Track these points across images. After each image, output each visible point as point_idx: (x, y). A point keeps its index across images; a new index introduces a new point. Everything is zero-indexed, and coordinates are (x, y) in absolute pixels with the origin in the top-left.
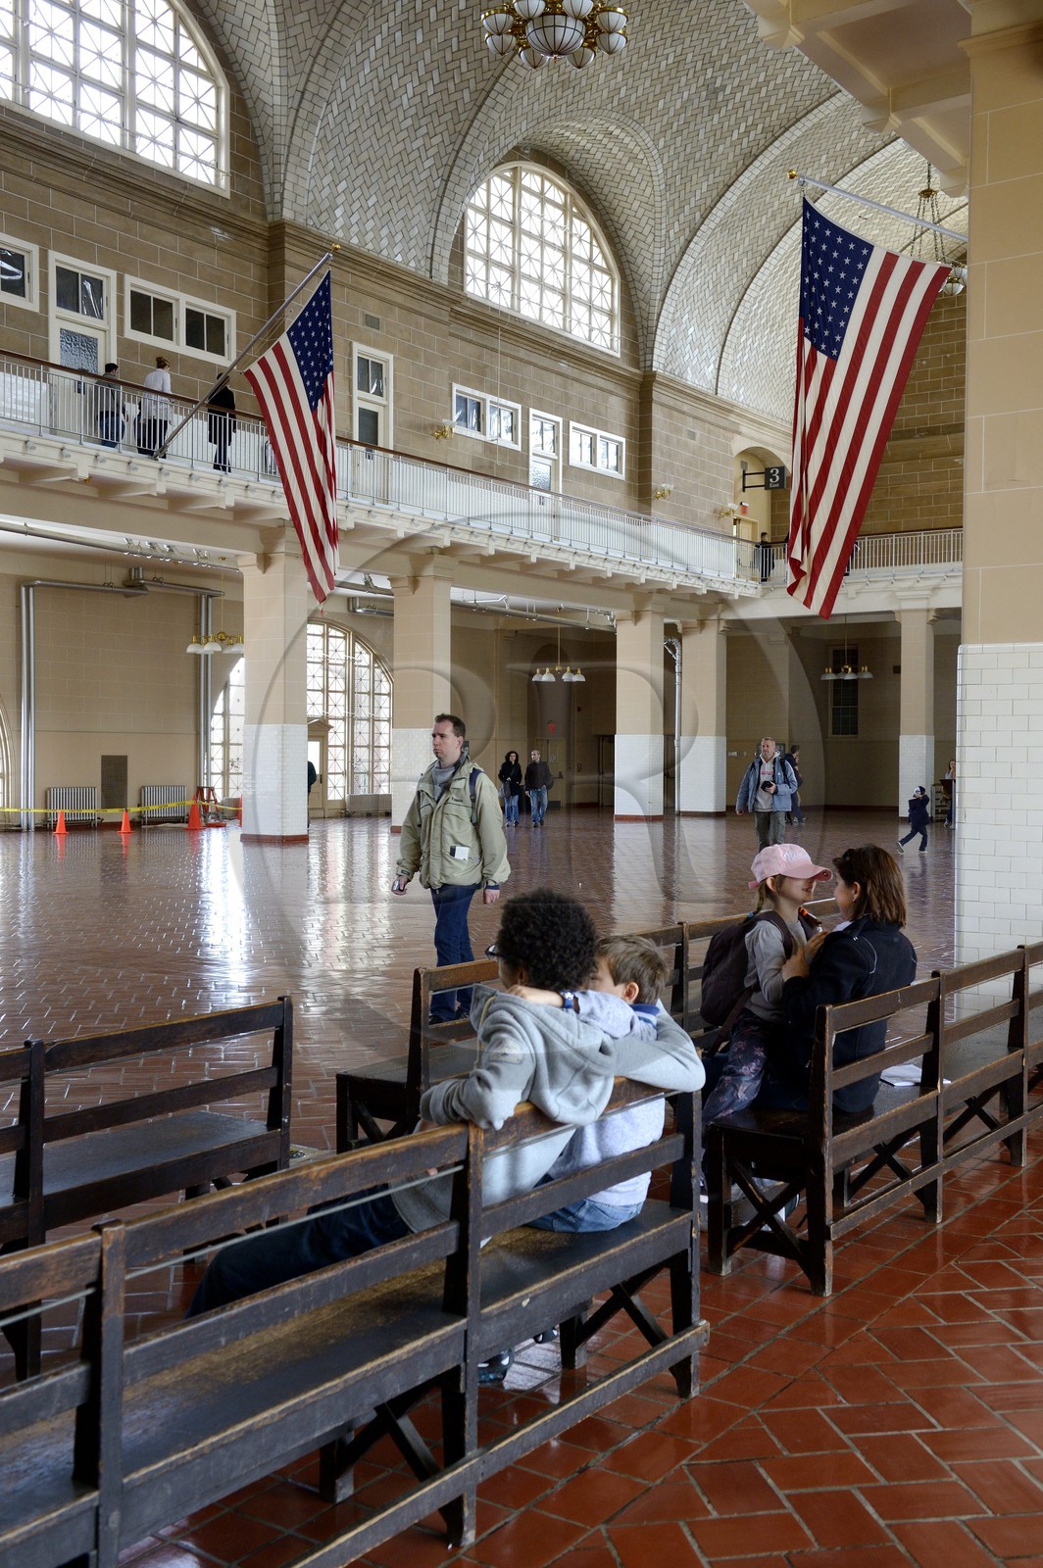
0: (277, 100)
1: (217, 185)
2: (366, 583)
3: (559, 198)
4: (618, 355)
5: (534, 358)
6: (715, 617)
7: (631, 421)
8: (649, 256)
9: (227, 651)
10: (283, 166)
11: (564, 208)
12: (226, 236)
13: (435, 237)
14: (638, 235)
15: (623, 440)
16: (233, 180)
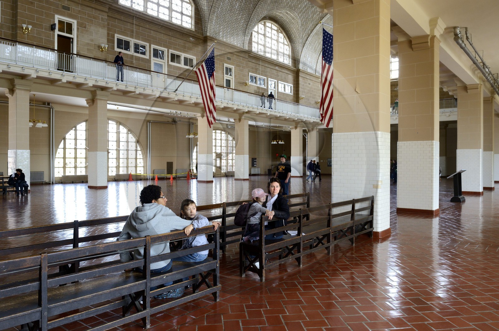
0: (206, 8)
1: (192, 28)
2: (228, 120)
3: (276, 28)
4: (291, 65)
5: (269, 66)
6: (316, 128)
7: (294, 81)
8: (298, 41)
9: (195, 137)
10: (207, 23)
11: (277, 31)
12: (194, 40)
13: (244, 38)
14: (296, 37)
15: (292, 85)
16: (195, 27)
